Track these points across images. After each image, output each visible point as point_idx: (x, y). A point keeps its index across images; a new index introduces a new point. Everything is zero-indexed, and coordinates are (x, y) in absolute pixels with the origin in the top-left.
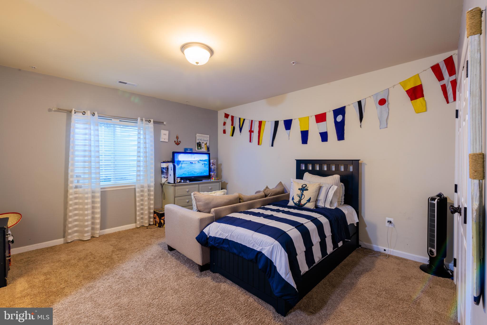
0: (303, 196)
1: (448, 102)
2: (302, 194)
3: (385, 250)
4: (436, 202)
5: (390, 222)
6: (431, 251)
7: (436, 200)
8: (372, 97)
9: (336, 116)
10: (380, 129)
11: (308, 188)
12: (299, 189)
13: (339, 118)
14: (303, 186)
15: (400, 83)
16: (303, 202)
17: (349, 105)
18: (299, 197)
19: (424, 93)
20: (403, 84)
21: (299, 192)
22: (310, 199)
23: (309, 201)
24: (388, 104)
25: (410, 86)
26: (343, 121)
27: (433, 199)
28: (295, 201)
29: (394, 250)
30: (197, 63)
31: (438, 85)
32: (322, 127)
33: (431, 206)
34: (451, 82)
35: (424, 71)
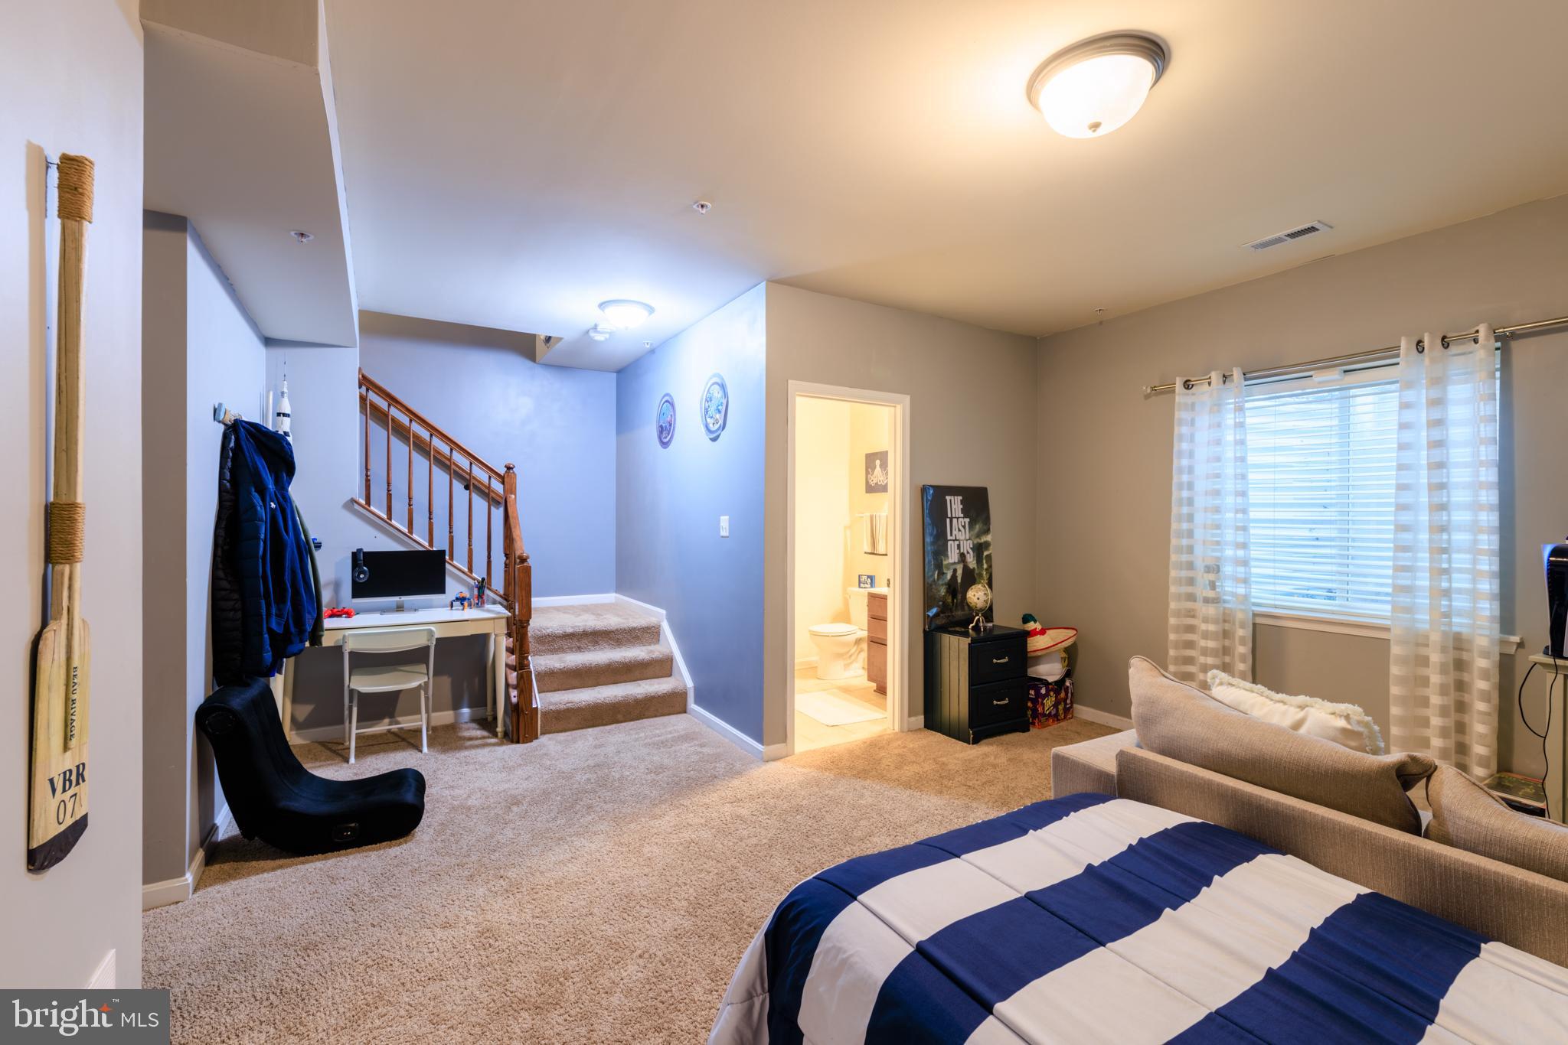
30: (1095, 126)
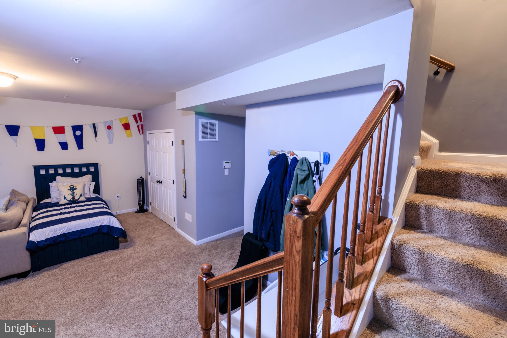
0: (75, 194)
1: (140, 134)
2: (74, 193)
3: (116, 213)
4: (141, 181)
5: (118, 196)
6: (140, 204)
7: (141, 180)
8: (102, 123)
9: (74, 131)
10: (109, 143)
11: (76, 188)
12: (68, 190)
13: (78, 133)
14: (71, 187)
15: (119, 119)
16: (76, 198)
17: (85, 125)
18: (72, 195)
19: (130, 127)
20: (121, 120)
21: (70, 192)
22: (81, 194)
23: (81, 196)
24: (113, 130)
25: (124, 122)
26: (81, 136)
27: (139, 180)
28: (69, 199)
29: (121, 211)
31: (136, 125)
32: (62, 138)
33: (138, 183)
34: (141, 125)
35: (130, 116)
